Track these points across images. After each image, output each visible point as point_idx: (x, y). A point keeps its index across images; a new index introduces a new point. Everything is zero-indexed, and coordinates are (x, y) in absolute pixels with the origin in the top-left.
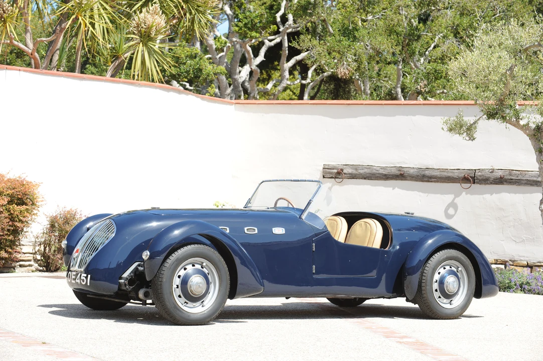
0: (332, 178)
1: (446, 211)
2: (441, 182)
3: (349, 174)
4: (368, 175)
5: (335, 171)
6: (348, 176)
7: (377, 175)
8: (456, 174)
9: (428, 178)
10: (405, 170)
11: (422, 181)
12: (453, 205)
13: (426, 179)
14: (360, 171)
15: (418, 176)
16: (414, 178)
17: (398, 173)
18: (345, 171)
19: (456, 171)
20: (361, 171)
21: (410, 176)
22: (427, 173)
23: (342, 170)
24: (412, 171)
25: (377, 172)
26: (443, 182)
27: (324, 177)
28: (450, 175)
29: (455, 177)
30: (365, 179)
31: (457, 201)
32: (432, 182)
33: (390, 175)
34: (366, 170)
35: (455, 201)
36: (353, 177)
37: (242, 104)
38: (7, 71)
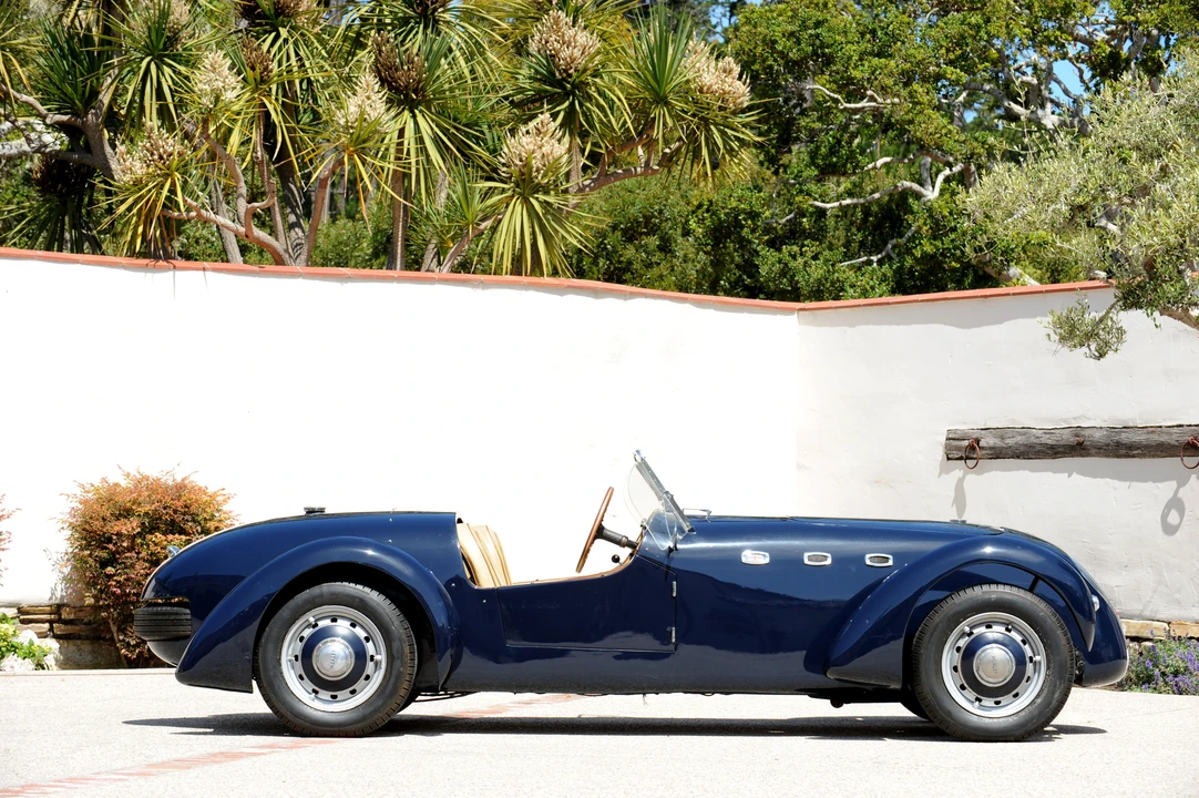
0: (961, 458)
1: (1164, 516)
2: (1150, 457)
3: (991, 448)
4: (1022, 449)
5: (966, 443)
6: (988, 452)
7: (1038, 448)
8: (1175, 437)
9: (1126, 448)
10: (1086, 433)
11: (1119, 456)
12: (1176, 504)
13: (1124, 452)
14: (1007, 441)
15: (1108, 445)
16: (1102, 451)
17: (1073, 440)
18: (982, 444)
19: (1176, 430)
20: (1010, 442)
21: (1095, 447)
22: (1125, 437)
23: (978, 441)
24: (1097, 435)
25: (1037, 441)
26: (1153, 456)
27: (948, 459)
28: (1164, 438)
29: (1173, 443)
30: (1018, 457)
31: (1181, 493)
32: (1134, 456)
33: (1060, 446)
34: (1019, 438)
35: (1180, 495)
36: (997, 454)
37: (808, 309)
38: (177, 273)
